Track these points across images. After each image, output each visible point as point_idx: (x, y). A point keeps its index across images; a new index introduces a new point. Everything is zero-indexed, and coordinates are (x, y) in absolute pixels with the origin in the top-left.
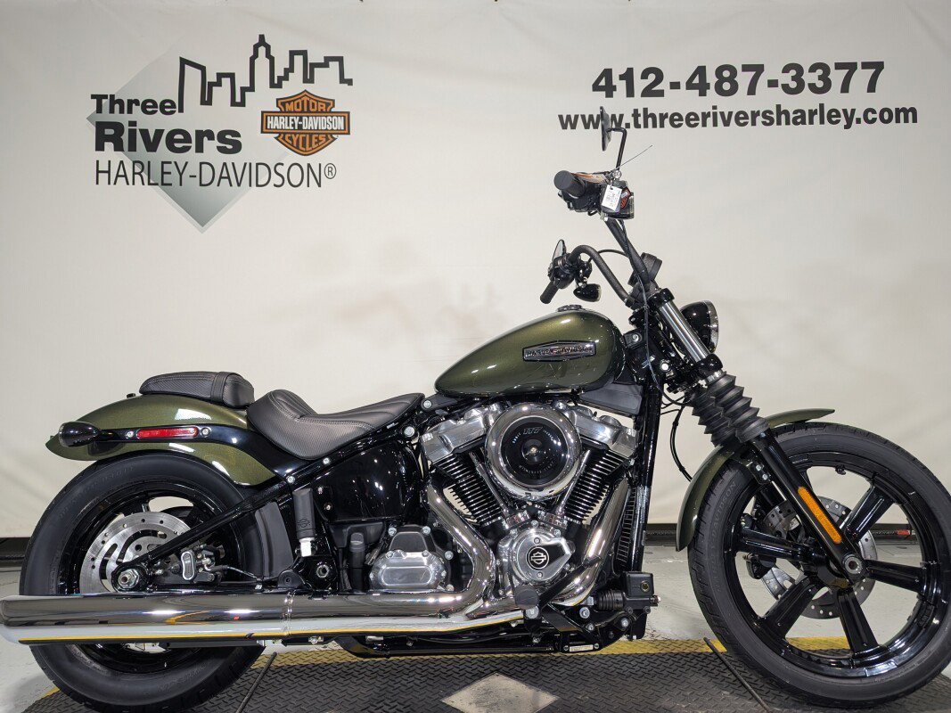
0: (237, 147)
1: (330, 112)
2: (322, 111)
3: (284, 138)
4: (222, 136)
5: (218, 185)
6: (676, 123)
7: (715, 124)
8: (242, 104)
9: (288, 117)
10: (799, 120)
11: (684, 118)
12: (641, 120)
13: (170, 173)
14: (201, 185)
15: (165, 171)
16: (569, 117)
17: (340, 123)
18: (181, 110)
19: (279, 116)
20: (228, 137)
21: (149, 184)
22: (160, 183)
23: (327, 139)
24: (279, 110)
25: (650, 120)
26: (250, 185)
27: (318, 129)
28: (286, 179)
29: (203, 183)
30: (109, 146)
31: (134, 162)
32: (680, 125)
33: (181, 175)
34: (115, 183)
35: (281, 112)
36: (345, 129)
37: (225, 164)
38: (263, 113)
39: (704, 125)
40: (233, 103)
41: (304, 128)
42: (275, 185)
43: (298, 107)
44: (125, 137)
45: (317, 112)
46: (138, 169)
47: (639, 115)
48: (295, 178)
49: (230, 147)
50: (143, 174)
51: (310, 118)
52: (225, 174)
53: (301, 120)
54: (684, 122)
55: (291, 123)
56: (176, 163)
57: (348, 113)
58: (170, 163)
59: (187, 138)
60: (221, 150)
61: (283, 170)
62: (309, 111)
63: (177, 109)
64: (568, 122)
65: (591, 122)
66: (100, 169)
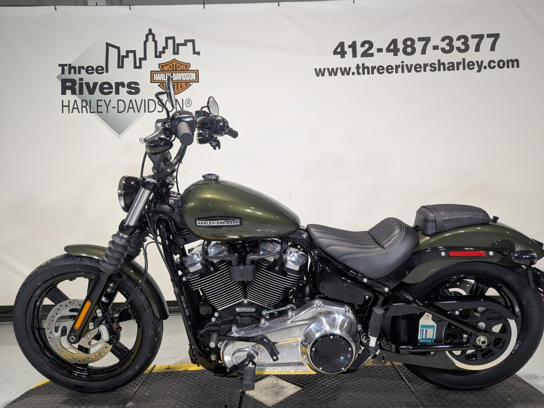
0: (137, 91)
1: (188, 70)
2: (183, 70)
3: (163, 86)
4: (129, 85)
5: (128, 112)
6: (381, 71)
7: (403, 71)
8: (140, 67)
9: (165, 74)
10: (451, 68)
11: (385, 68)
12: (361, 70)
13: (101, 106)
14: (118, 112)
15: (99, 105)
16: (320, 69)
17: (193, 76)
18: (107, 71)
19: (160, 73)
20: (133, 85)
21: (90, 112)
22: (96, 112)
23: (187, 85)
24: (160, 70)
25: (366, 70)
26: (145, 112)
27: (181, 80)
30: (68, 92)
31: (82, 101)
32: (383, 73)
33: (107, 107)
34: (72, 112)
35: (161, 71)
36: (196, 80)
37: (131, 100)
38: (151, 72)
39: (397, 72)
40: (135, 67)
41: (174, 79)
42: (158, 112)
43: (170, 68)
44: (77, 87)
45: (181, 70)
46: (84, 105)
47: (360, 68)
49: (133, 91)
50: (87, 107)
51: (177, 74)
52: (131, 106)
54: (385, 71)
56: (104, 100)
57: (198, 71)
58: (101, 100)
59: (111, 87)
60: (129, 93)
62: (176, 70)
63: (105, 71)
64: (320, 73)
65: (333, 72)
66: (64, 105)
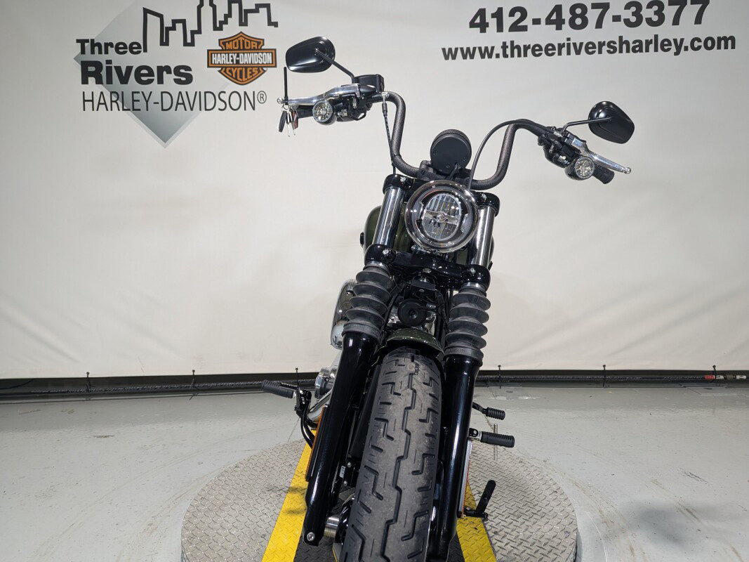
0: (189, 79)
1: (261, 49)
2: (254, 49)
3: (225, 71)
4: (177, 70)
5: (176, 110)
6: (537, 53)
7: (569, 53)
8: (192, 44)
9: (228, 54)
10: (637, 49)
11: (544, 48)
12: (508, 51)
13: (138, 101)
14: (163, 110)
15: (135, 99)
16: (450, 49)
17: (269, 58)
18: (145, 50)
19: (221, 54)
20: (182, 71)
22: (131, 108)
23: (259, 71)
24: (220, 48)
25: (516, 51)
26: (200, 110)
27: (251, 64)
28: (227, 104)
29: (164, 108)
30: (92, 80)
31: (111, 93)
32: (540, 54)
33: (147, 102)
34: (97, 110)
35: (223, 50)
36: (273, 63)
37: (180, 93)
38: (208, 51)
39: (560, 54)
40: (185, 44)
41: (241, 62)
42: (220, 109)
43: (236, 46)
44: (104, 73)
45: (251, 49)
46: (114, 98)
47: (507, 47)
48: (235, 103)
49: (183, 79)
50: (118, 102)
51: (246, 54)
52: (180, 101)
53: (238, 56)
54: (543, 52)
55: (231, 59)
56: (143, 93)
57: (275, 50)
58: (138, 92)
59: (151, 73)
60: (178, 81)
61: (225, 97)
62: (244, 49)
63: (142, 50)
64: (449, 54)
65: (468, 53)
66: (86, 99)
